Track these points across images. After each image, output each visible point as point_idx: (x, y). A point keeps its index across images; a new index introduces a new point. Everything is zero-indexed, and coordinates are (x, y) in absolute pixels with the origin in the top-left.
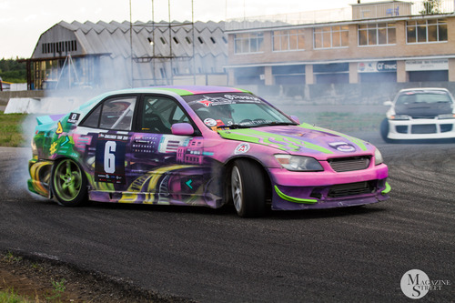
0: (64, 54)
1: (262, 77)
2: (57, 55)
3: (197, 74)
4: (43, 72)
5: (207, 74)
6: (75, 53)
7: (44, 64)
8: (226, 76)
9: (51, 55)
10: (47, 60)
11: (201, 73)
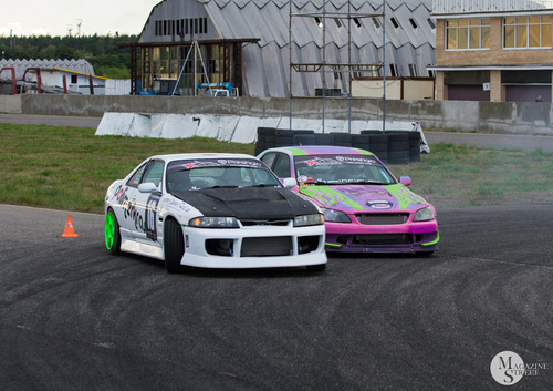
0: (187, 38)
1: (486, 87)
2: (178, 38)
3: (388, 78)
4: (155, 63)
5: (403, 79)
6: (204, 37)
7: (157, 52)
8: (432, 83)
9: (167, 39)
10: (162, 46)
11: (394, 76)
